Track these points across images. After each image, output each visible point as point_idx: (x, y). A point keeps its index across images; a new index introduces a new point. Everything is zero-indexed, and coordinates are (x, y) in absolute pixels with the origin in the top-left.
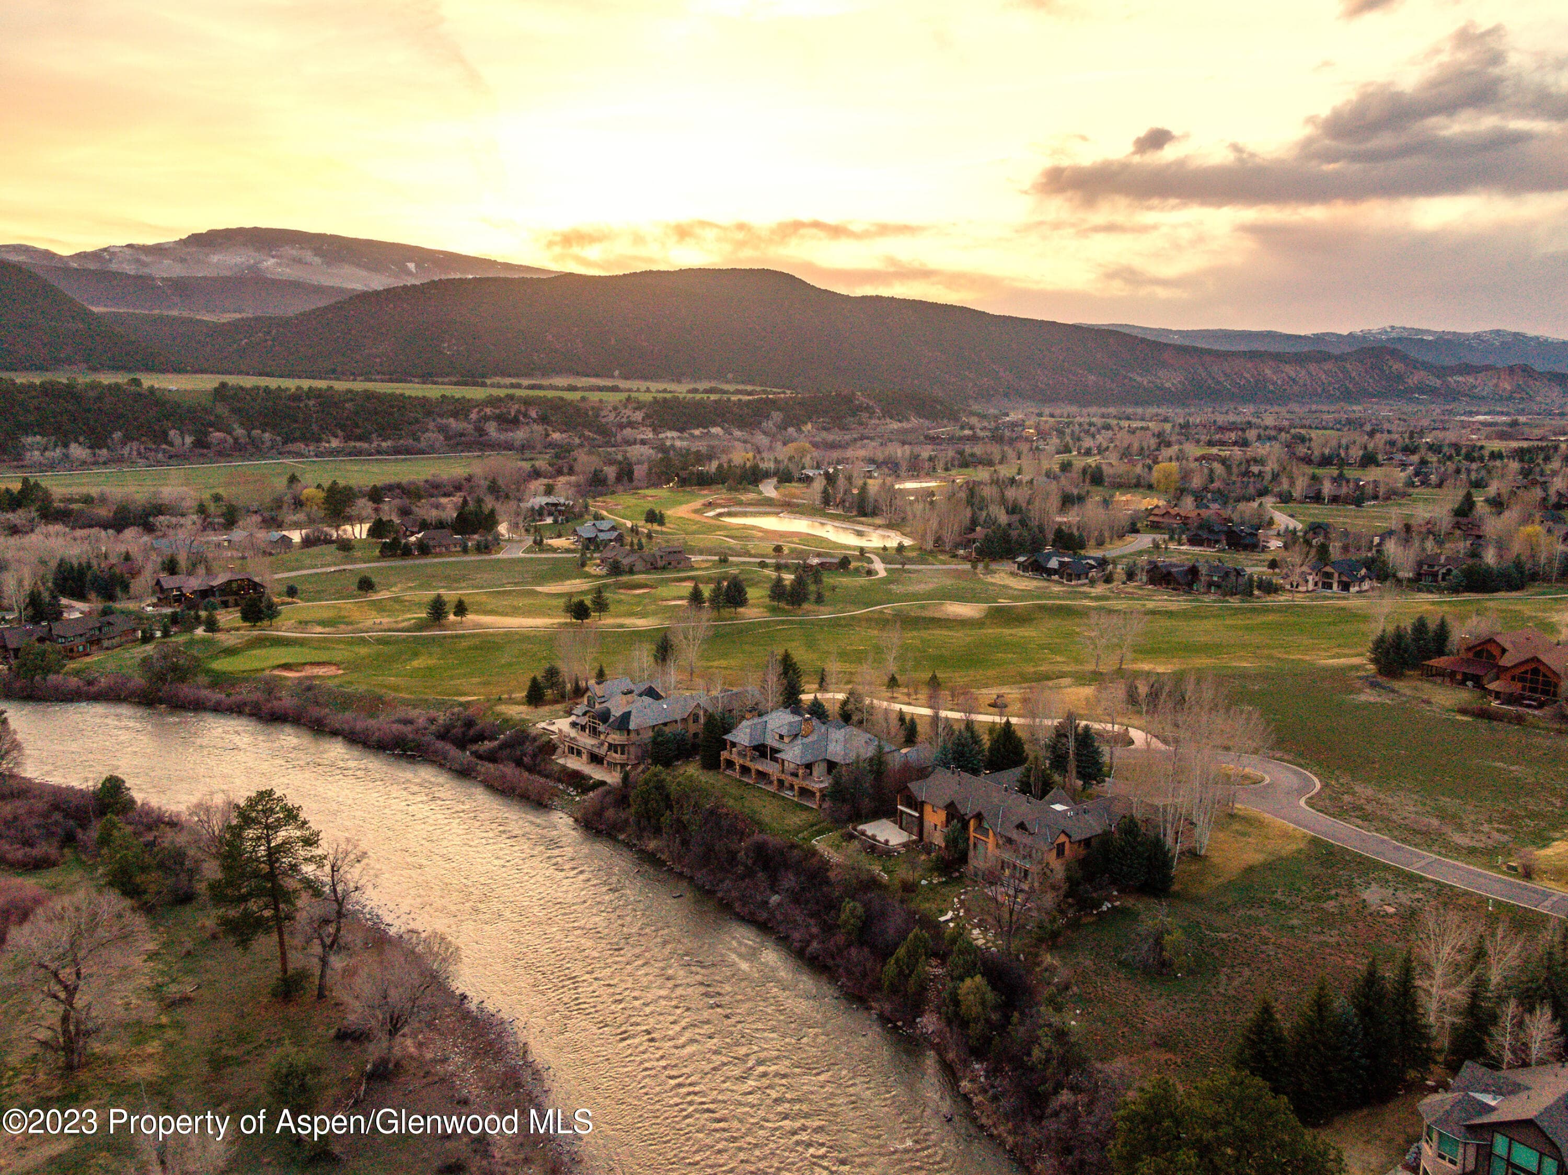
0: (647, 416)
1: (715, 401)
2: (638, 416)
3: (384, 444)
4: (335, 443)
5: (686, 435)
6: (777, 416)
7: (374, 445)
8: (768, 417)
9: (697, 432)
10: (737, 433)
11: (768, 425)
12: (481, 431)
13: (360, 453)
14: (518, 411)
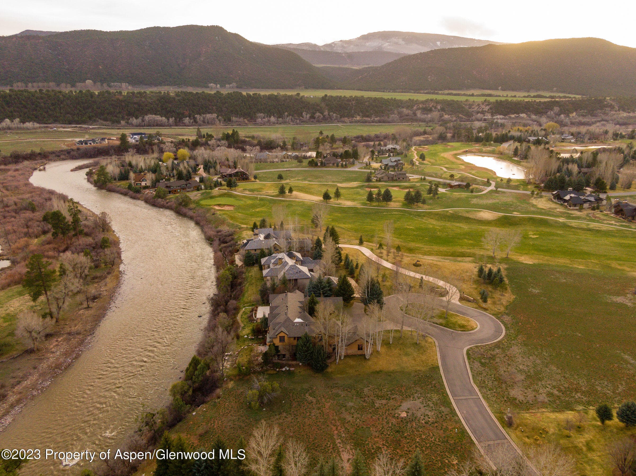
0: (491, 108)
1: (527, 102)
2: (487, 108)
3: (376, 119)
4: (358, 118)
5: (507, 117)
6: (556, 109)
7: (372, 119)
8: (552, 109)
9: (513, 116)
10: (534, 117)
11: (551, 113)
12: (415, 114)
13: (366, 122)
14: (433, 106)
